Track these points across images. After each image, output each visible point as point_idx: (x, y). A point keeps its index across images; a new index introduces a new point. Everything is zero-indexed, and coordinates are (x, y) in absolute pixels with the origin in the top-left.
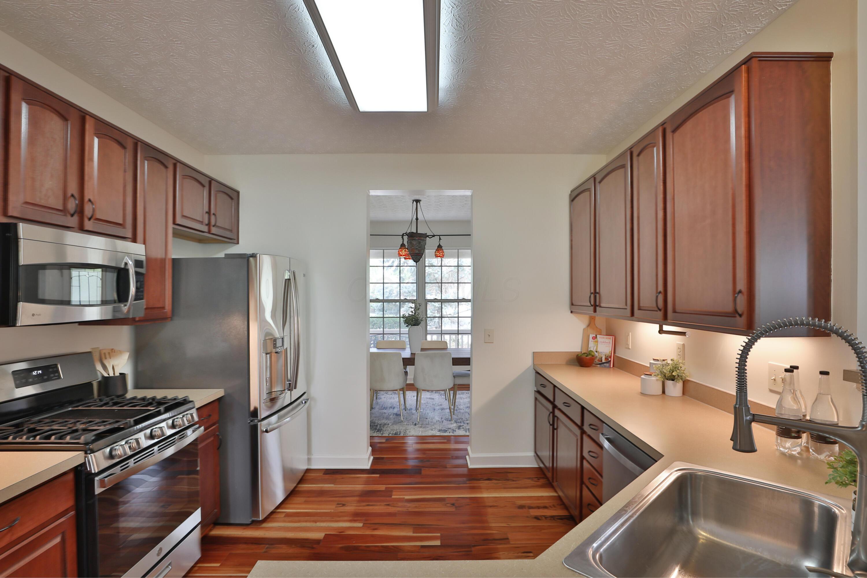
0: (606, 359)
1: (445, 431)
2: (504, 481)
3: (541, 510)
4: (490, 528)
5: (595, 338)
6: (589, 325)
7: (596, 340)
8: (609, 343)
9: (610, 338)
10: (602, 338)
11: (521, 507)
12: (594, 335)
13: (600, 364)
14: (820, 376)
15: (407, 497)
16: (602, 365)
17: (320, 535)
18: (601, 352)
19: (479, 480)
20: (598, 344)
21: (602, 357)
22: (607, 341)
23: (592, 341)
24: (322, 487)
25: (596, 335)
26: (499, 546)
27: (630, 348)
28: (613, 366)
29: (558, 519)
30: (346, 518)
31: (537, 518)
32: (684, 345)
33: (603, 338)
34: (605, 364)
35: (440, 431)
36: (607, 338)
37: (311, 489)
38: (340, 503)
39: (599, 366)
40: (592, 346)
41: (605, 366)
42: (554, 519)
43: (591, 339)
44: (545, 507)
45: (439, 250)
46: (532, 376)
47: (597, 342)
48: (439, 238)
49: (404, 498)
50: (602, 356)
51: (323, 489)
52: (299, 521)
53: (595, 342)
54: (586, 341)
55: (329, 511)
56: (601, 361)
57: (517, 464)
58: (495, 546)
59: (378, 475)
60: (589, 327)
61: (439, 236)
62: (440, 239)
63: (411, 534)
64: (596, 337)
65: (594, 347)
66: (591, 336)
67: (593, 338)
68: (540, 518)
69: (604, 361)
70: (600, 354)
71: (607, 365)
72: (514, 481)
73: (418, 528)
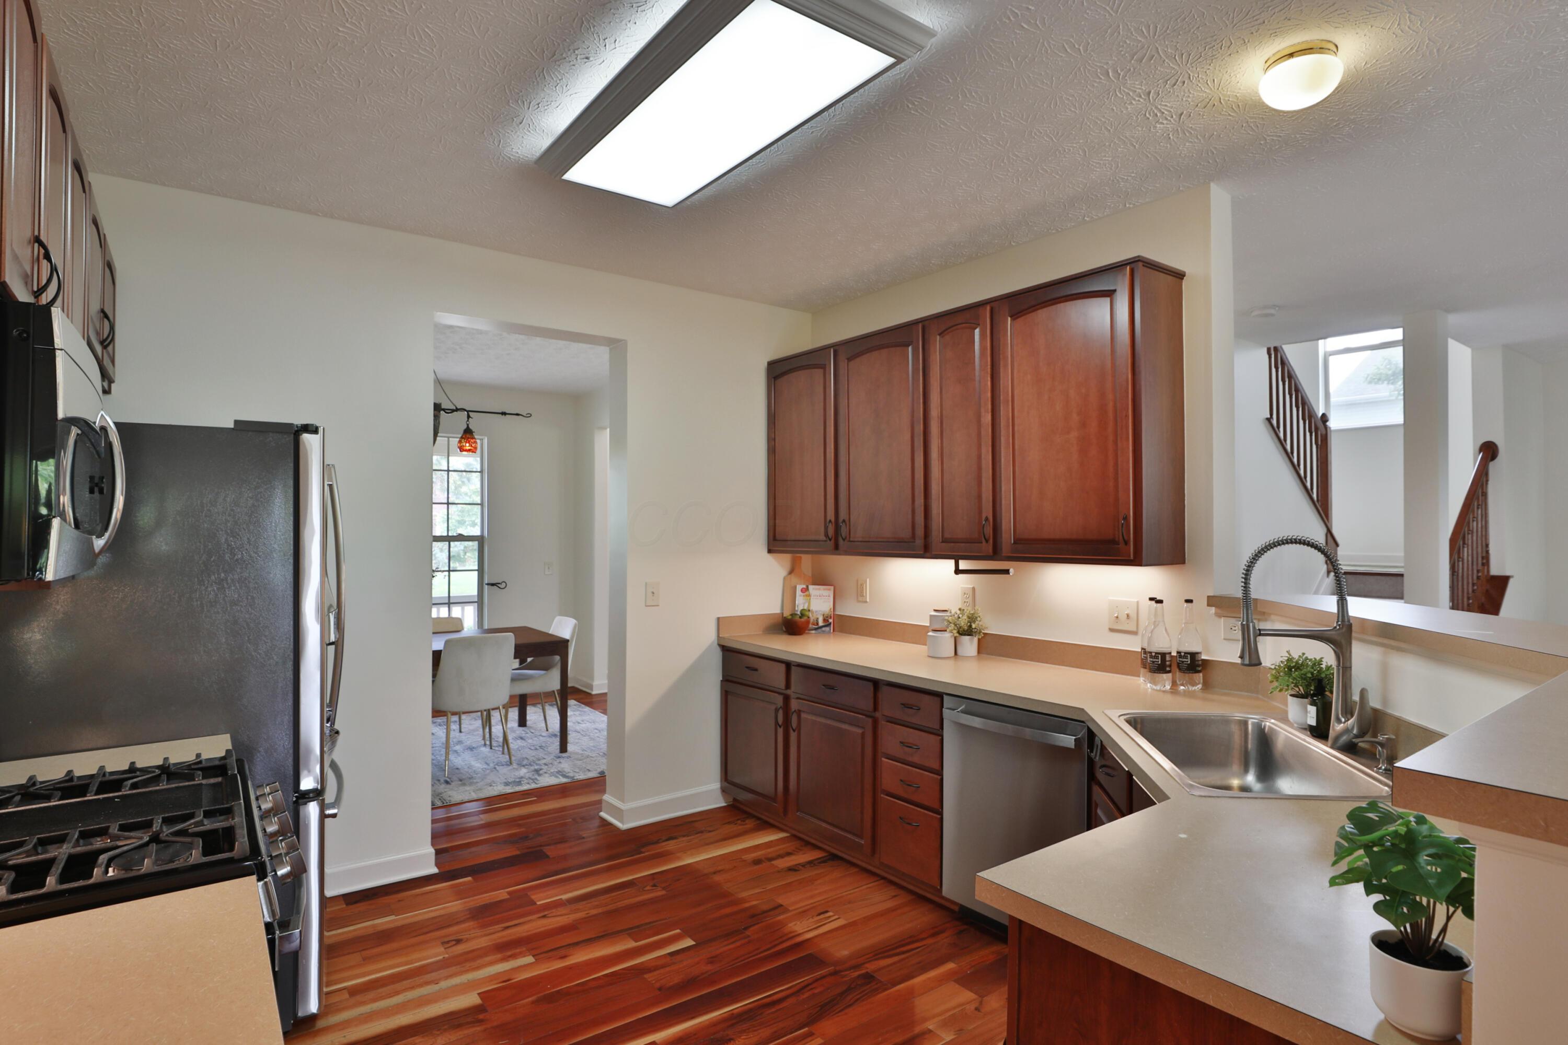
0: (825, 620)
1: (519, 783)
2: (697, 835)
3: (787, 859)
4: (743, 900)
5: (805, 590)
6: (791, 572)
7: (807, 593)
8: (829, 596)
9: (829, 590)
10: (817, 589)
11: (757, 862)
12: (804, 586)
13: (816, 629)
14: (1186, 605)
15: (564, 897)
16: (820, 630)
17: (471, 999)
18: (816, 611)
19: (657, 842)
20: (811, 600)
21: (818, 619)
22: (826, 593)
23: (800, 596)
24: (374, 926)
25: (807, 587)
26: (781, 917)
27: (868, 600)
28: (833, 631)
29: (820, 863)
30: (488, 959)
31: (792, 869)
32: (974, 589)
33: (819, 589)
34: (824, 629)
35: (507, 784)
36: (824, 589)
37: (351, 936)
38: (446, 940)
39: (813, 632)
40: (801, 603)
41: (823, 631)
42: (814, 864)
43: (798, 592)
44: (789, 854)
45: (468, 438)
46: (717, 656)
47: (809, 596)
48: (466, 416)
49: (561, 899)
50: (818, 616)
51: (380, 928)
52: (397, 993)
53: (806, 596)
54: (789, 594)
55: (441, 957)
56: (817, 624)
57: (695, 808)
58: (772, 921)
59: (469, 878)
60: (793, 574)
61: (468, 411)
62: (469, 417)
63: (631, 944)
64: (807, 589)
65: (804, 604)
66: (799, 588)
67: (802, 591)
68: (797, 868)
69: (821, 623)
70: (815, 614)
71: (827, 629)
72: (710, 831)
73: (634, 932)
